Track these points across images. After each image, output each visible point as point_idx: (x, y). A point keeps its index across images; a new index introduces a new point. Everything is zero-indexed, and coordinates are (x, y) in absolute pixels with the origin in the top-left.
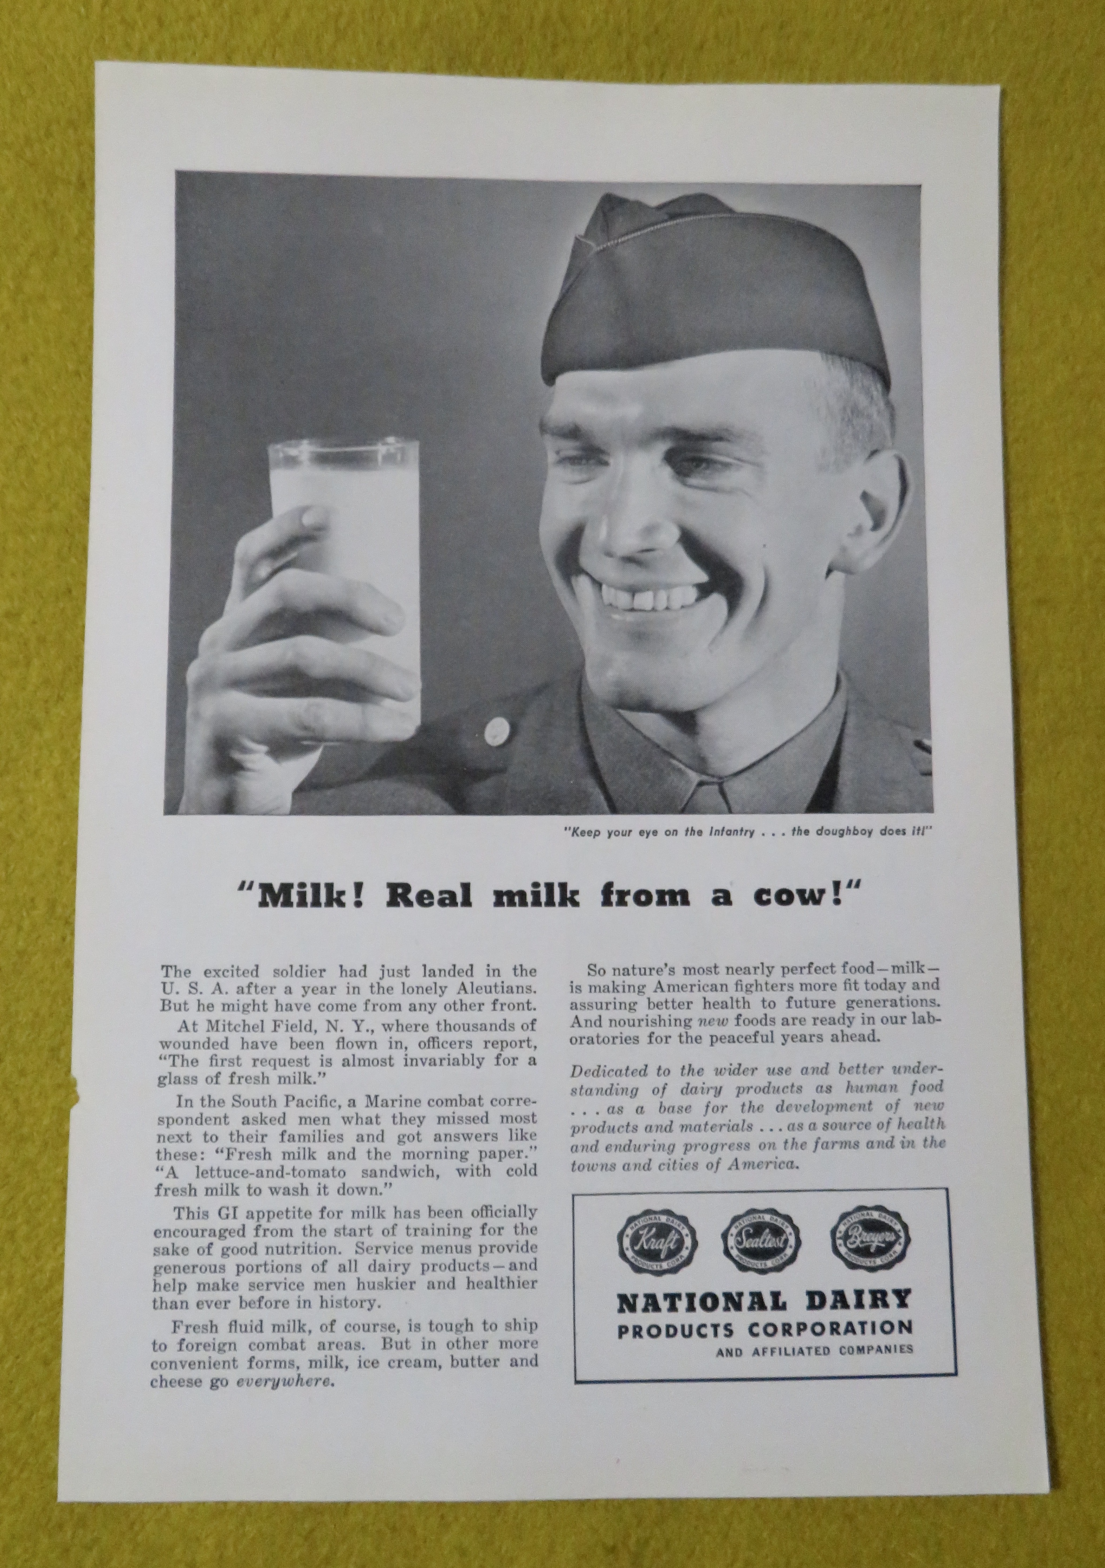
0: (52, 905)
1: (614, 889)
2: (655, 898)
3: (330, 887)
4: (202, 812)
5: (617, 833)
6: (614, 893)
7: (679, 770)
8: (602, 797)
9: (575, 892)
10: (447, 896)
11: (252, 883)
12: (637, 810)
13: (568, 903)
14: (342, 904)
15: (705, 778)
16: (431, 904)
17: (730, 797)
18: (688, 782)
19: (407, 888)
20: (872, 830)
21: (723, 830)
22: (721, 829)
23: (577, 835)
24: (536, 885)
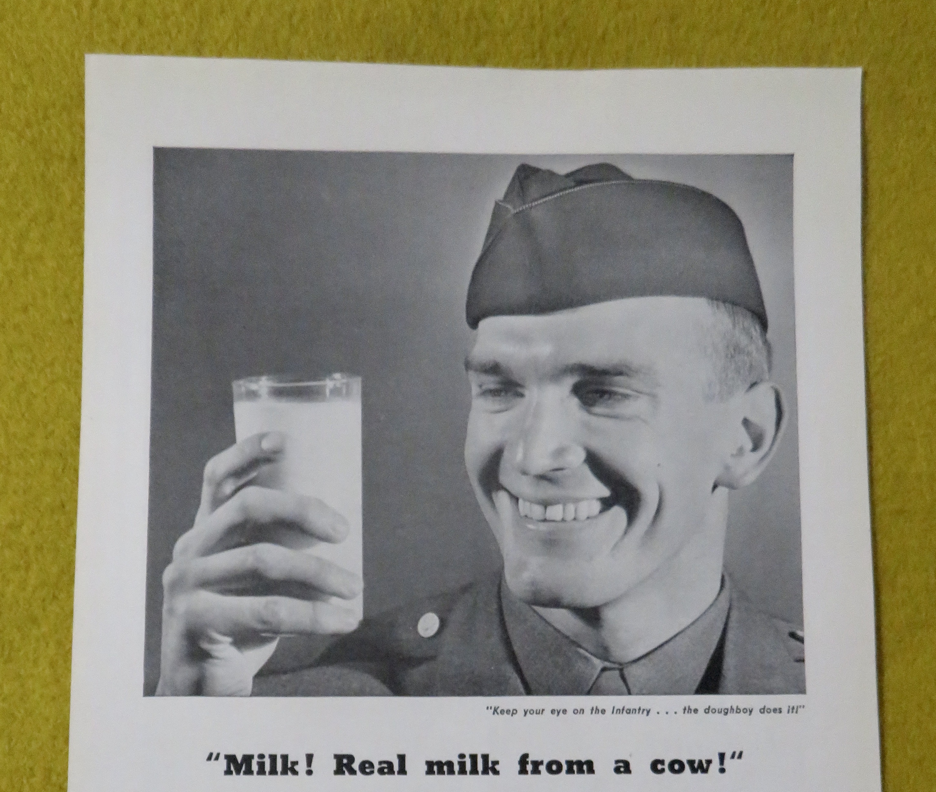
0: (48, 771)
1: (529, 760)
2: (565, 767)
3: (285, 758)
4: (176, 693)
5: (532, 712)
6: (530, 762)
7: (586, 658)
8: (519, 681)
9: (496, 763)
10: (385, 765)
11: (218, 755)
12: (549, 692)
13: (490, 772)
14: (295, 773)
15: (607, 664)
16: (372, 772)
17: (630, 681)
18: (594, 667)
19: (351, 759)
20: (752, 709)
21: (623, 709)
22: (621, 708)
23: (498, 714)
24: (462, 756)
